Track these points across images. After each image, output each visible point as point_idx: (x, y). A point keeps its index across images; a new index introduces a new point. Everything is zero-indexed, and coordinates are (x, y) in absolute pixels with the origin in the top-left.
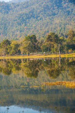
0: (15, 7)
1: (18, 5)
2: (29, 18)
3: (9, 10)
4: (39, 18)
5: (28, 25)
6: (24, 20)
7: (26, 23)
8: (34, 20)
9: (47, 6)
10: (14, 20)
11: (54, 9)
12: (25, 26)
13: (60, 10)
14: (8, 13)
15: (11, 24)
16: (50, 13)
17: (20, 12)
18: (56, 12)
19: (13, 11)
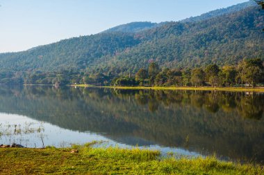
0: (190, 27)
1: (194, 25)
2: (209, 40)
3: (182, 30)
4: (223, 41)
5: (209, 48)
6: (202, 43)
7: (205, 46)
8: (216, 42)
9: (234, 25)
10: (190, 43)
11: (243, 29)
12: (205, 50)
13: (252, 31)
14: (180, 34)
15: (186, 47)
16: (239, 34)
17: (198, 33)
18: (247, 33)
19: (188, 32)
